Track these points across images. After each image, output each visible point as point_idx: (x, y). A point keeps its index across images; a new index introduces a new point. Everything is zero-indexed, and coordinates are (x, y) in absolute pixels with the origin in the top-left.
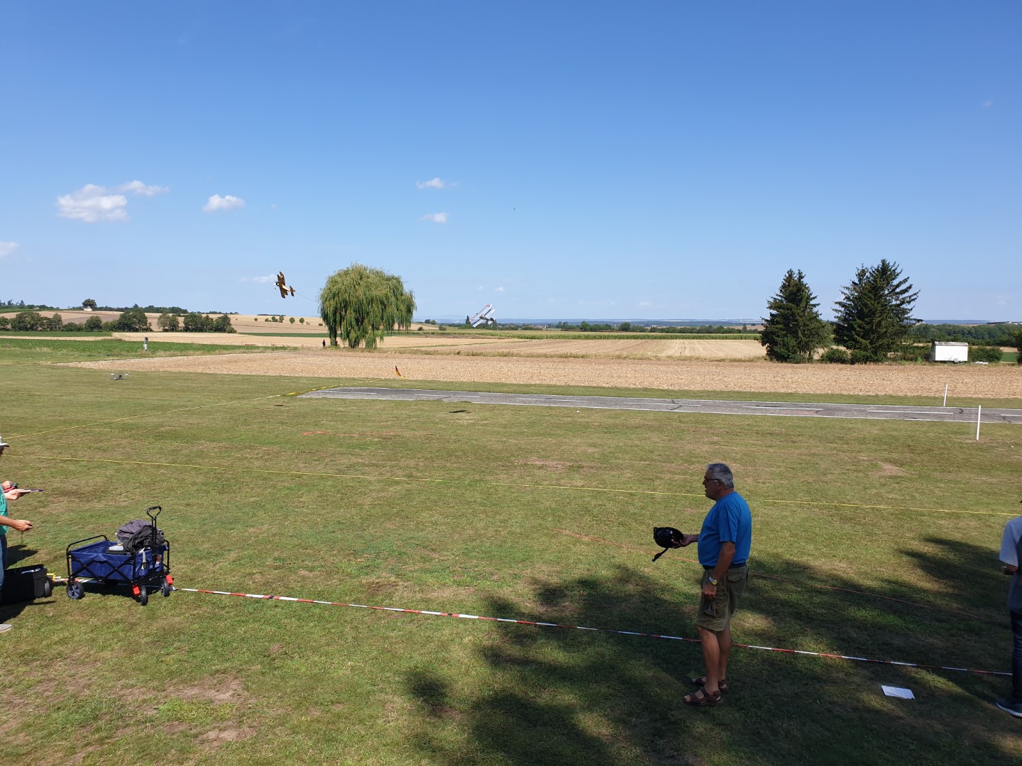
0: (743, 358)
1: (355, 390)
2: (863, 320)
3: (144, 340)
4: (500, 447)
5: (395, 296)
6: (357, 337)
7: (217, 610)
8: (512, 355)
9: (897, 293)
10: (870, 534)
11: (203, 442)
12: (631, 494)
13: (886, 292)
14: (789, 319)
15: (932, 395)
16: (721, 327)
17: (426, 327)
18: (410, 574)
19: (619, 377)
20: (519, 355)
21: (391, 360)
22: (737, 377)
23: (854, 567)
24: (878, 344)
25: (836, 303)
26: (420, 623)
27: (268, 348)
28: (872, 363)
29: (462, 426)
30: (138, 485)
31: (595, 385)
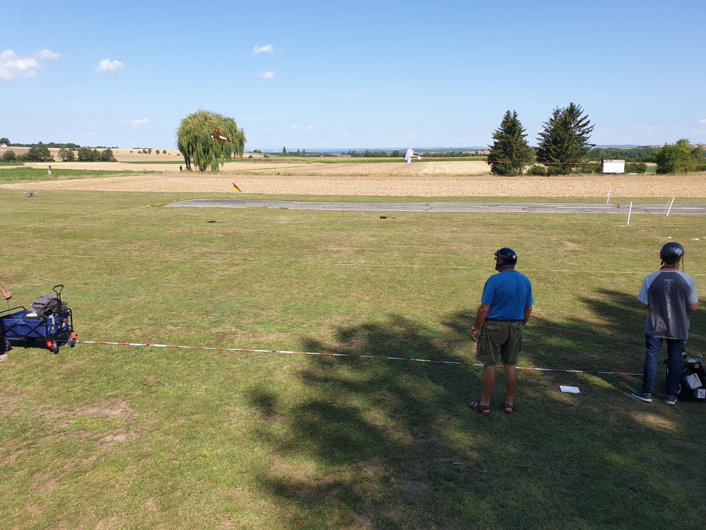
0: (475, 174)
1: (205, 201)
2: (556, 146)
3: (48, 168)
4: (308, 239)
5: (231, 132)
6: (205, 163)
7: (109, 355)
8: (317, 175)
9: (580, 126)
10: (556, 289)
11: (96, 239)
12: (397, 268)
13: (573, 126)
14: (507, 145)
15: (600, 196)
16: (461, 153)
17: (255, 156)
18: (246, 326)
19: (391, 189)
20: (321, 175)
21: (229, 180)
22: (470, 186)
23: (545, 311)
24: (565, 163)
25: (539, 134)
26: (253, 358)
27: (141, 172)
28: (561, 175)
29: (281, 225)
30: (48, 271)
31: (374, 195)
